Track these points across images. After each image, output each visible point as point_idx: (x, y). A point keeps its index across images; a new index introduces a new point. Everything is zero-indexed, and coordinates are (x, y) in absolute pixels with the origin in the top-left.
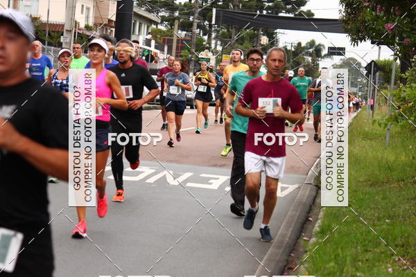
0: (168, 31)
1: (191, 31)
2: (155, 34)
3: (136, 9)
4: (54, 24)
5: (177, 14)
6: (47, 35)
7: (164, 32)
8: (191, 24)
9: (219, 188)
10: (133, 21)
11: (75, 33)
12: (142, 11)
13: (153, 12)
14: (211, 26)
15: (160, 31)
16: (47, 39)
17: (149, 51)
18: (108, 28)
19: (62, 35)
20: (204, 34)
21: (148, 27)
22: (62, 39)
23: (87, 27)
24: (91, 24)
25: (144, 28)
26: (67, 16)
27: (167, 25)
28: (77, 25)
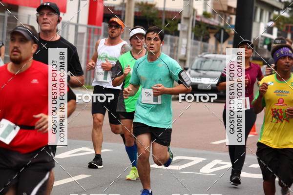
0: (291, 18)
2: (279, 21)
4: (170, 11)
6: (163, 23)
7: (287, 19)
10: (254, 8)
11: (193, 21)
15: (283, 18)
16: (163, 27)
18: (227, 14)
19: (179, 22)
21: (270, 14)
22: (179, 27)
23: (206, 15)
24: (209, 11)
25: (266, 15)
26: (185, 3)
27: (290, 11)
28: (195, 12)
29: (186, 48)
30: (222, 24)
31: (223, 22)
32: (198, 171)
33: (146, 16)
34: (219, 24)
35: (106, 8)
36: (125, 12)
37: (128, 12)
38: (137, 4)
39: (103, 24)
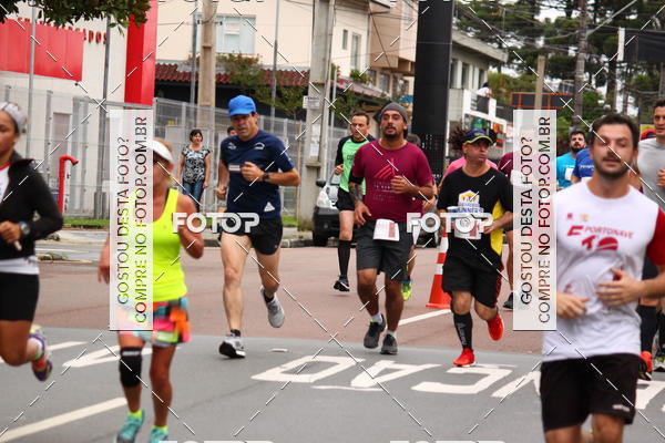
0: (522, 78)
1: (573, 77)
2: (496, 85)
3: (456, 37)
4: (286, 71)
5: (540, 43)
6: (274, 95)
7: (514, 81)
8: (572, 63)
9: (647, 406)
10: (451, 61)
11: (332, 89)
12: (468, 39)
13: (491, 41)
14: (613, 65)
15: (507, 79)
16: (273, 101)
17: (484, 122)
18: (398, 75)
19: (306, 93)
20: (600, 83)
21: (481, 72)
22: (305, 103)
23: (355, 76)
24: (363, 69)
25: (473, 74)
26: (314, 55)
27: (521, 66)
28: (336, 73)
29: (320, 143)
30: (389, 95)
31: (391, 90)
32: (349, 385)
33: (239, 82)
34: (383, 95)
35: (160, 68)
36: (197, 75)
37: (204, 77)
38: (222, 60)
39: (155, 99)
